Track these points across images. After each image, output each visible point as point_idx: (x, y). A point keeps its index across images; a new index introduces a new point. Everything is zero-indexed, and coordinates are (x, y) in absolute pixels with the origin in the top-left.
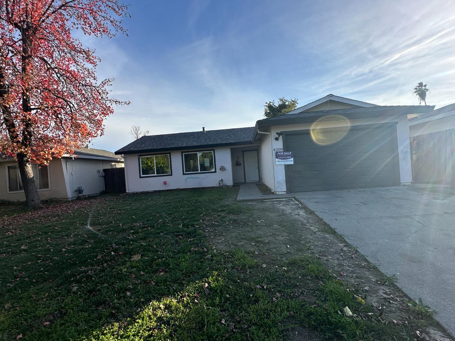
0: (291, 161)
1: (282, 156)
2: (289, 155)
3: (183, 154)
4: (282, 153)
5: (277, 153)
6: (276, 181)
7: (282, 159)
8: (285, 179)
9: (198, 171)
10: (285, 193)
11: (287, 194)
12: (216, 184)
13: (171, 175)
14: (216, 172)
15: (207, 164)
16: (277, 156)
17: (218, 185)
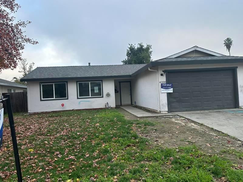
0: (171, 90)
1: (165, 87)
2: (170, 86)
3: (78, 83)
4: (165, 85)
5: (162, 84)
6: (161, 104)
7: (165, 89)
8: (167, 103)
9: (89, 96)
10: (167, 112)
11: (168, 113)
12: (103, 106)
13: (68, 99)
14: (103, 97)
15: (96, 91)
16: (162, 87)
17: (104, 107)
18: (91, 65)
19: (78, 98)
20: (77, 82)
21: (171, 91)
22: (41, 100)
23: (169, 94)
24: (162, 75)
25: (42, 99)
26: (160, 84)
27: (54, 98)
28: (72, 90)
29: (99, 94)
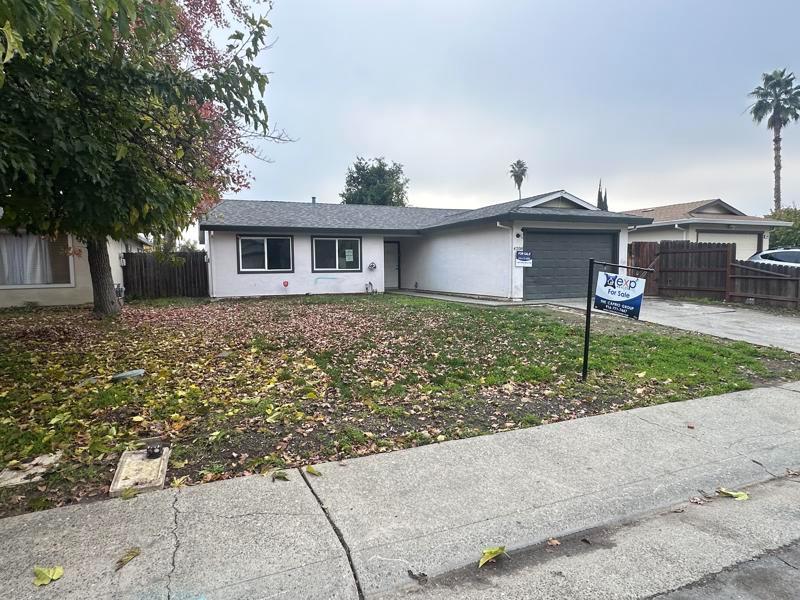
1: (522, 256)
2: (528, 257)
3: (314, 239)
5: (517, 252)
6: (513, 286)
7: (522, 260)
8: (523, 284)
9: (335, 267)
10: (522, 300)
12: (361, 289)
13: (293, 272)
14: (361, 271)
15: (349, 258)
16: (518, 256)
17: (364, 291)
18: (317, 201)
19: (313, 271)
20: (312, 237)
21: (529, 264)
22: (239, 272)
23: (526, 269)
24: (518, 236)
25: (241, 270)
26: (515, 252)
27: (266, 269)
28: (303, 253)
29: (354, 265)
